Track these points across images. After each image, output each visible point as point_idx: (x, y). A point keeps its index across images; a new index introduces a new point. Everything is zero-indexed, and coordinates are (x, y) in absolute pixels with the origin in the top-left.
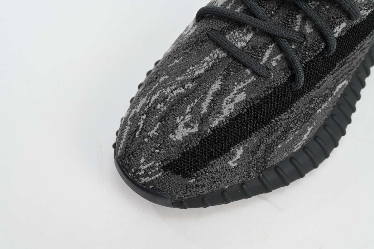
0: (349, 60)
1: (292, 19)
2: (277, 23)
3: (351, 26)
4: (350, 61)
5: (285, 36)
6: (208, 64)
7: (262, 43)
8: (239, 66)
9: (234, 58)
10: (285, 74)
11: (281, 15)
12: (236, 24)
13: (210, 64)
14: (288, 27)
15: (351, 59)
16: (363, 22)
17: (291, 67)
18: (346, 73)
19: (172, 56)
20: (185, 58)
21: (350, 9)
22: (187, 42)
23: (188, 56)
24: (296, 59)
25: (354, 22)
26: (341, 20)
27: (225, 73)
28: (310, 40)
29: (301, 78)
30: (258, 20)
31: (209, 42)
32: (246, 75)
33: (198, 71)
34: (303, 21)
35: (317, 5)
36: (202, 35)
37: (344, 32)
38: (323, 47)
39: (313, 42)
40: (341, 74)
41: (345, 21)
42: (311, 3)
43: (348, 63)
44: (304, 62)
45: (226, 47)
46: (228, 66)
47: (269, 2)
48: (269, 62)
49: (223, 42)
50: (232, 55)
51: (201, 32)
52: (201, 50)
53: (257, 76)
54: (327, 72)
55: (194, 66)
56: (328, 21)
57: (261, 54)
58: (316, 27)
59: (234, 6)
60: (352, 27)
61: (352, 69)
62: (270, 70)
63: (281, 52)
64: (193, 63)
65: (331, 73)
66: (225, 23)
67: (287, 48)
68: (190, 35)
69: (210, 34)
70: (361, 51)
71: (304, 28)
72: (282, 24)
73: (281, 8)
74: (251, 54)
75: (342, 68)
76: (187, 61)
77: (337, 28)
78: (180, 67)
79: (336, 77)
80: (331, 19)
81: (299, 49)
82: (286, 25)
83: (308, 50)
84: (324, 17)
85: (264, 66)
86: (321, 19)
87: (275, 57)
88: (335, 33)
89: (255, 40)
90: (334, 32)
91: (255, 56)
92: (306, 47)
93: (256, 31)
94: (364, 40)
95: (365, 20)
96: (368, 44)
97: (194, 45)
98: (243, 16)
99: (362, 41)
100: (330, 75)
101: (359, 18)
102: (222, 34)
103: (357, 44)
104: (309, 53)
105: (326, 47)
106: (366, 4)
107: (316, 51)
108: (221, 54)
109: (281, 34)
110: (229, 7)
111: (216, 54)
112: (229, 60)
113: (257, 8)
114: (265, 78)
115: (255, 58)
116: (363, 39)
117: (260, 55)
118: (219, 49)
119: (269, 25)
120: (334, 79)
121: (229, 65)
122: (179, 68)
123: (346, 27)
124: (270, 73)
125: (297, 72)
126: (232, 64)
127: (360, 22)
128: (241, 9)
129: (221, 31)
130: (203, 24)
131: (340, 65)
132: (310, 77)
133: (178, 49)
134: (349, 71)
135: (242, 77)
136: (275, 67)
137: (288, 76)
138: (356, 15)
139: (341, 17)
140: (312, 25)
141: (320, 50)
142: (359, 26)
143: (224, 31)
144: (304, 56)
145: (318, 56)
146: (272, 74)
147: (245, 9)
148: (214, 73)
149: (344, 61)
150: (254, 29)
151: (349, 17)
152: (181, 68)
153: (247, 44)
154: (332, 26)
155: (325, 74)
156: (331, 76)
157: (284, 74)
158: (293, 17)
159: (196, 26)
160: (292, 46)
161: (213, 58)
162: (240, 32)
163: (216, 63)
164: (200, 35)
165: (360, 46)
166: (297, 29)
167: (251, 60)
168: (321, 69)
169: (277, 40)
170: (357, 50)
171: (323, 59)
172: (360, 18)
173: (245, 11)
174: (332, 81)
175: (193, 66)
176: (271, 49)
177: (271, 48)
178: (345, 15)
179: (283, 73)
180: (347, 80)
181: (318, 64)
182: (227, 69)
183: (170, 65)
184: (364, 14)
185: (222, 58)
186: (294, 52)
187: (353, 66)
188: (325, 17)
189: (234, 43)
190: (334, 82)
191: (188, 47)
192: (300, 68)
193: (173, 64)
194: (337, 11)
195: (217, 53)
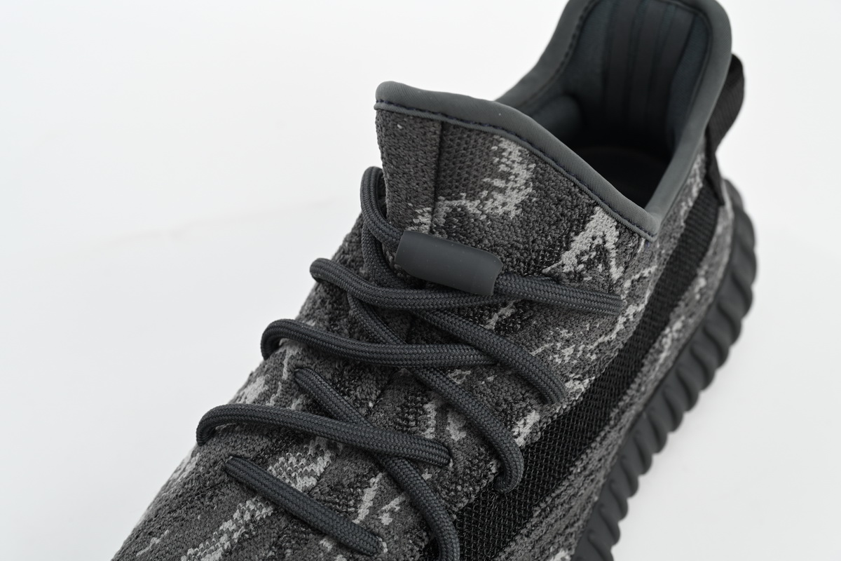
0: (562, 500)
1: (416, 413)
2: (381, 425)
3: (552, 418)
4: (564, 502)
5: (402, 452)
6: (230, 537)
7: (353, 475)
8: (304, 533)
9: (292, 517)
10: (413, 542)
11: (389, 407)
12: (289, 437)
13: (236, 536)
14: (409, 433)
15: (565, 498)
16: (576, 409)
17: (427, 525)
18: (560, 532)
19: (145, 531)
20: (176, 529)
21: (540, 378)
22: (180, 494)
23: (182, 525)
24: (436, 504)
25: (556, 409)
26: (524, 405)
27: (273, 554)
28: (462, 458)
29: (452, 546)
30: (337, 422)
31: (229, 485)
32: (322, 554)
33: (208, 556)
34: (440, 415)
35: (467, 376)
36: (212, 473)
37: (537, 433)
38: (494, 471)
39: (469, 461)
40: (548, 535)
41: (534, 407)
42: (453, 374)
43: (560, 507)
44: (456, 510)
45: (270, 491)
46: (279, 537)
47: (360, 383)
48: (373, 518)
49: (261, 480)
50: (285, 511)
51: (211, 467)
52: (213, 508)
53: (348, 554)
54: (514, 531)
55: (198, 547)
56: (497, 411)
57: (353, 501)
58: (471, 426)
59: (283, 399)
60: (553, 422)
61: (572, 521)
62: (378, 535)
63: (399, 490)
64: (195, 540)
65: (524, 531)
66: (265, 440)
67: (412, 479)
68: (184, 477)
69: (230, 467)
70: (585, 477)
71: (446, 432)
72: (395, 428)
73: (388, 392)
74: (329, 502)
75: (548, 519)
76: (181, 536)
77: (520, 423)
78: (164, 552)
79: (537, 541)
80: (503, 405)
81: (441, 480)
82: (404, 430)
83: (460, 482)
84: (487, 402)
85: (362, 528)
86: (479, 405)
87: (387, 504)
88: (516, 437)
89: (336, 469)
90: (515, 434)
91: (339, 506)
92: (455, 473)
93: (338, 449)
94: (588, 451)
95: (582, 402)
96: (600, 460)
97: (196, 498)
98: (301, 417)
99: (583, 453)
100: (522, 538)
101: (567, 400)
102: (259, 464)
103: (574, 462)
104: (463, 487)
105: (502, 471)
106: (576, 367)
107: (479, 481)
108: (259, 510)
109: (393, 447)
110: (271, 403)
111: (247, 512)
112: (278, 523)
113: (333, 396)
114: (368, 556)
115: (341, 512)
116: (585, 449)
117: (351, 503)
118: (254, 500)
119: (364, 429)
120: (533, 548)
121: (280, 533)
122: (162, 555)
123: (540, 422)
124: (378, 543)
125: (441, 532)
126: (288, 532)
127: (569, 407)
128: (299, 404)
129: (256, 458)
130: (213, 447)
131: (543, 513)
132: (475, 545)
133: (160, 512)
134: (567, 527)
135: (312, 558)
136: (387, 528)
137: (423, 545)
138: (556, 389)
139: (524, 400)
140: (463, 422)
141: (489, 478)
142: (569, 419)
143: (263, 458)
144: (454, 496)
145: (486, 492)
146: (384, 545)
147: (307, 405)
148: (246, 557)
149: (549, 503)
150: (332, 446)
151: (543, 399)
152: (167, 554)
153: (318, 481)
154: (507, 421)
155: (509, 537)
156: (526, 539)
157: (411, 541)
158: (416, 408)
159: (198, 454)
160: (423, 475)
161: (241, 521)
162: (300, 455)
163: (249, 533)
164: (209, 473)
165: (581, 465)
166: (429, 434)
167: (331, 515)
168: (499, 524)
169: (386, 463)
170: (575, 474)
171: (498, 500)
172: (568, 398)
173: (308, 408)
174: (530, 551)
175: (194, 547)
176: (376, 487)
177: (374, 483)
178: (532, 393)
179: (408, 539)
180: (565, 550)
181: (489, 511)
182: (275, 544)
183: (142, 552)
184: (575, 388)
185: (261, 519)
186: (427, 488)
187: (575, 515)
188: (489, 402)
189: (287, 481)
190: (535, 554)
191: (182, 504)
192: (447, 522)
193: (147, 549)
194: (514, 385)
195: (249, 509)
